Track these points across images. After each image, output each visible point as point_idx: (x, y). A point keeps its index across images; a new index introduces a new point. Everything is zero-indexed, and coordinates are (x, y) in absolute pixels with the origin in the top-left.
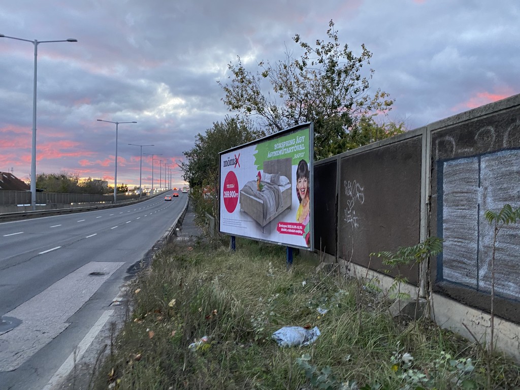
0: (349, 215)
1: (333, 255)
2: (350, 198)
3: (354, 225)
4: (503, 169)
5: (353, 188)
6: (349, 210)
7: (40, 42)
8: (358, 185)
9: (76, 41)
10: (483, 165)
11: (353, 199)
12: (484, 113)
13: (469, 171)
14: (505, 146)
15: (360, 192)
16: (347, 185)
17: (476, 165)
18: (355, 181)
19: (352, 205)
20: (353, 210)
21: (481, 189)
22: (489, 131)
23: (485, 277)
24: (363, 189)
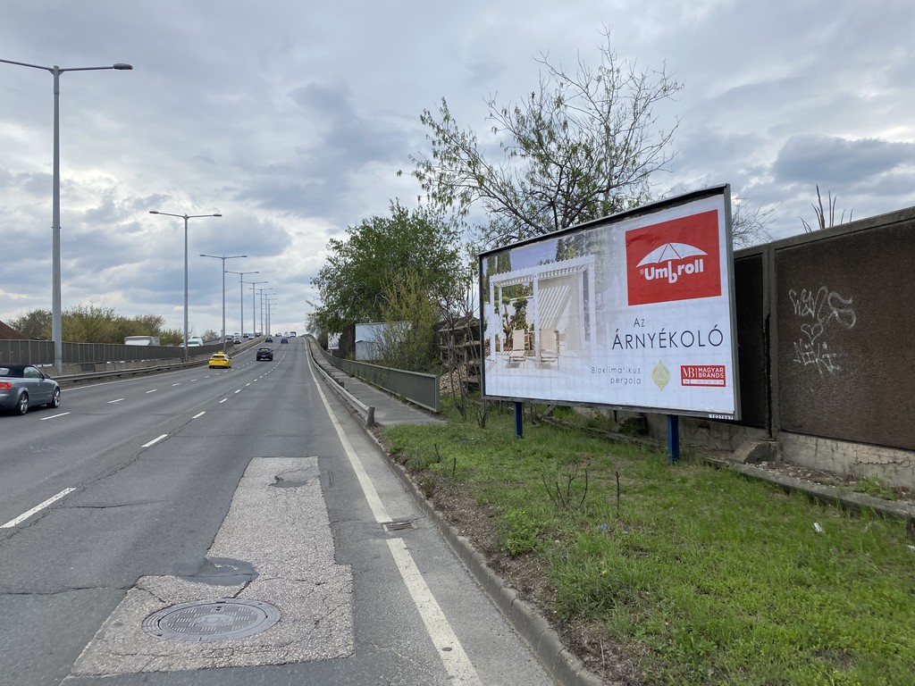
0: (809, 350)
1: (762, 427)
2: (809, 319)
3: (824, 368)
5: (819, 303)
6: (807, 341)
7: (63, 70)
8: (835, 294)
9: (129, 68)
11: (820, 321)
15: (841, 306)
16: (798, 297)
18: (824, 288)
19: (816, 332)
20: (820, 340)
24: (850, 301)
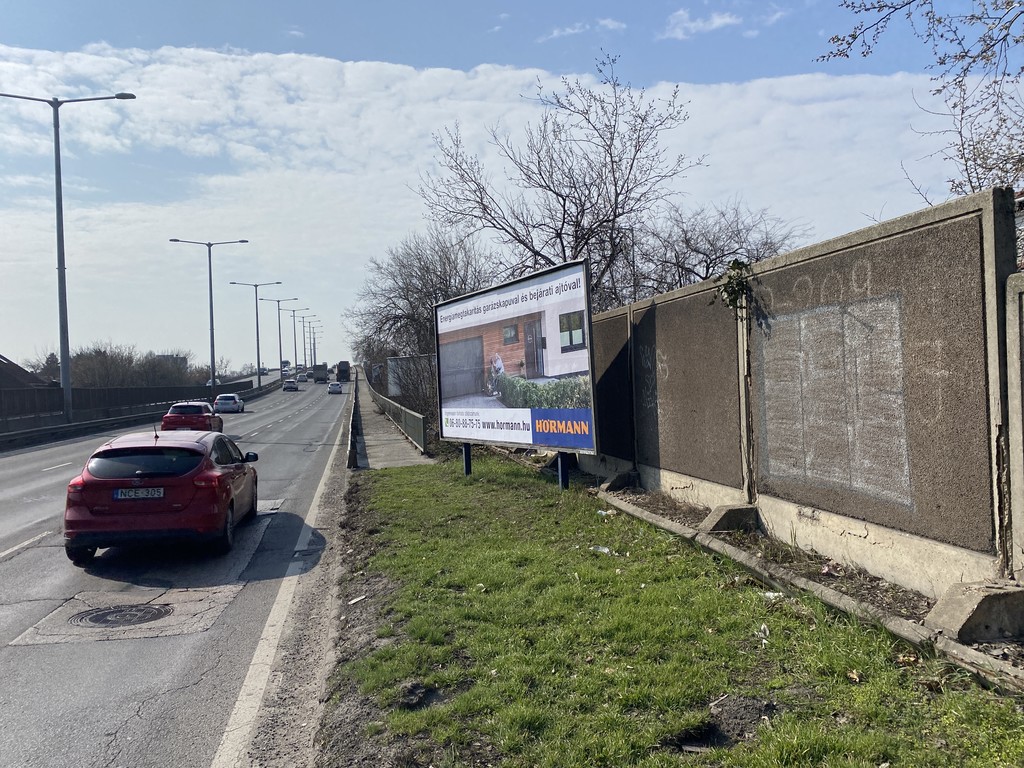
0: (649, 396)
1: (630, 460)
2: (649, 371)
3: (656, 411)
4: (822, 330)
5: (652, 358)
6: (648, 388)
10: (803, 325)
11: (653, 372)
12: (800, 259)
13: (789, 332)
14: (822, 301)
15: (662, 361)
16: (643, 353)
17: (796, 325)
18: (654, 345)
19: (652, 381)
21: (802, 355)
22: (806, 282)
23: (812, 464)
24: (666, 358)
